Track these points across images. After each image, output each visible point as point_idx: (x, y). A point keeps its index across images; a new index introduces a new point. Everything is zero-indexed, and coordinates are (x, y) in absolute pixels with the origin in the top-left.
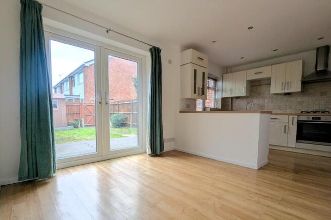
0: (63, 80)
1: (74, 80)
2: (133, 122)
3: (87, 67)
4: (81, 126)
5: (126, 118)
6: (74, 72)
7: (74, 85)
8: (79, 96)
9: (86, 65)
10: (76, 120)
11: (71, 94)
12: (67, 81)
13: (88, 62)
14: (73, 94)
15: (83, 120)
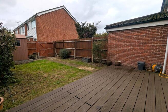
0: (20, 26)
1: (28, 26)
2: (76, 55)
3: (38, 16)
4: (38, 58)
5: (71, 52)
6: (28, 20)
7: (28, 29)
8: (33, 36)
9: (38, 15)
10: (34, 54)
11: (26, 35)
12: (23, 26)
13: (39, 13)
14: (28, 35)
15: (39, 53)
